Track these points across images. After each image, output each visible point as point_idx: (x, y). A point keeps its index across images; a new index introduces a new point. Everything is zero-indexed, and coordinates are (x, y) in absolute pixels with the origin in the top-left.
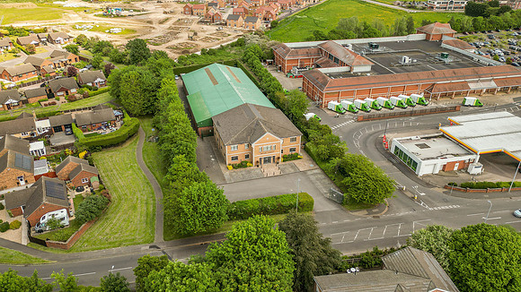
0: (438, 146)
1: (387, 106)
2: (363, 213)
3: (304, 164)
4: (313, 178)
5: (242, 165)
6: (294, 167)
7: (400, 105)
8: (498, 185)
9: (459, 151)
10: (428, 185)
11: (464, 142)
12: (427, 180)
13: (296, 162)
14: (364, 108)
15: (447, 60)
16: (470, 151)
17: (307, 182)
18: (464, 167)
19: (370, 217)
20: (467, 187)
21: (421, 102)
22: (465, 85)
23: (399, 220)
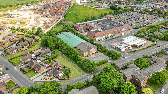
0: (123, 45)
1: (108, 37)
2: (117, 61)
3: (99, 53)
4: (103, 56)
5: (87, 56)
6: (98, 54)
7: (110, 37)
8: (136, 51)
9: (127, 46)
10: (124, 53)
11: (127, 43)
12: (124, 52)
13: (98, 53)
14: (104, 39)
15: (115, 25)
16: (129, 45)
17: (103, 57)
18: (129, 48)
19: (118, 61)
20: (131, 52)
21: (114, 36)
22: (121, 30)
23: (123, 60)
